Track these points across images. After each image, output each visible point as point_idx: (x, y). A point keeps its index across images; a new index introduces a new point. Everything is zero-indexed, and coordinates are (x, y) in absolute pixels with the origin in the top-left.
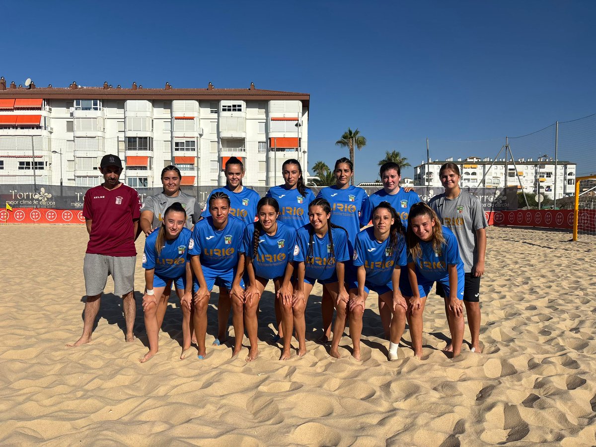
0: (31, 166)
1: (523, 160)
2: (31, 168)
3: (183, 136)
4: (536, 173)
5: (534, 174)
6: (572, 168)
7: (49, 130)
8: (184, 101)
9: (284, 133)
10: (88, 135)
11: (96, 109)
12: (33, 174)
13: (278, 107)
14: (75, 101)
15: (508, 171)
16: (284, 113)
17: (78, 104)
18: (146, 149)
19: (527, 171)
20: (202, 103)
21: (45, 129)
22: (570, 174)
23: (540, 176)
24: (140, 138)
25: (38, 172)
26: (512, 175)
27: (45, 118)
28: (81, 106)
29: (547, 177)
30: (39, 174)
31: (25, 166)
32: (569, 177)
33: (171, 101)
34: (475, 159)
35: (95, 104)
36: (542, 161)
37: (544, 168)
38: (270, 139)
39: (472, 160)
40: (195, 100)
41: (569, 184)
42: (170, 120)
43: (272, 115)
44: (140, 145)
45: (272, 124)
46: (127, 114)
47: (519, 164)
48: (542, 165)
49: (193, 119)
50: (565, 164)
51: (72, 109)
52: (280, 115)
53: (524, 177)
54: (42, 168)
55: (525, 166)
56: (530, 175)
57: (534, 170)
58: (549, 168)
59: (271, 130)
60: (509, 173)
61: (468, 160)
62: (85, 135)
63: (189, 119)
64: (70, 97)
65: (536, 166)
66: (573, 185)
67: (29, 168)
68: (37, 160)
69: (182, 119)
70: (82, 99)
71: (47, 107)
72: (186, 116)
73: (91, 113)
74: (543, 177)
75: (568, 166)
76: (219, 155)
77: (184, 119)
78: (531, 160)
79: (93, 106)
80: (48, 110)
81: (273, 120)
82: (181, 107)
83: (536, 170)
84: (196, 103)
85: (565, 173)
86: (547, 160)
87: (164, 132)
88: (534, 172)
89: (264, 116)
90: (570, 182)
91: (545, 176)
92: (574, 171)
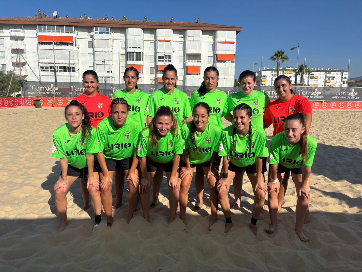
0: (67, 70)
1: (318, 69)
2: (67, 71)
3: (163, 52)
4: (326, 77)
5: (325, 78)
6: (346, 74)
7: (78, 46)
8: (164, 29)
9: (225, 51)
10: (104, 51)
11: (108, 33)
12: (69, 75)
13: (222, 35)
14: (95, 28)
15: (310, 76)
16: (225, 39)
17: (97, 30)
18: (140, 60)
19: (320, 76)
20: (175, 31)
21: (75, 46)
22: (345, 78)
23: (328, 79)
24: (137, 53)
25: (72, 74)
26: (312, 78)
27: (75, 38)
28: (98, 31)
29: (332, 79)
30: (73, 75)
31: (63, 70)
32: (344, 80)
33: (156, 29)
34: (291, 68)
35: (108, 30)
36: (329, 69)
37: (330, 74)
38: (216, 55)
39: (289, 69)
40: (171, 29)
41: (343, 84)
42: (154, 42)
43: (219, 39)
44: (137, 57)
45: (219, 46)
46: (128, 37)
47: (316, 71)
48: (330, 72)
49: (170, 41)
50: (342, 72)
51: (92, 33)
52: (224, 40)
53: (319, 79)
54: (75, 71)
55: (319, 73)
56: (322, 78)
57: (325, 75)
58: (333, 74)
59: (218, 49)
60: (311, 77)
61: (286, 69)
62: (101, 51)
63: (167, 41)
64: (92, 25)
65: (326, 72)
66: (346, 84)
67: (66, 71)
68: (72, 66)
69: (163, 41)
70: (99, 27)
71: (76, 31)
72: (166, 39)
73: (104, 36)
74: (330, 79)
75: (344, 73)
76: (184, 64)
77: (164, 41)
78: (323, 69)
79: (106, 32)
80: (76, 33)
81: (219, 43)
82: (162, 33)
83: (326, 75)
84: (171, 31)
85: (342, 77)
86: (331, 69)
87: (150, 49)
88: (324, 76)
89: (212, 40)
90: (344, 82)
91: (331, 78)
92: (347, 76)
